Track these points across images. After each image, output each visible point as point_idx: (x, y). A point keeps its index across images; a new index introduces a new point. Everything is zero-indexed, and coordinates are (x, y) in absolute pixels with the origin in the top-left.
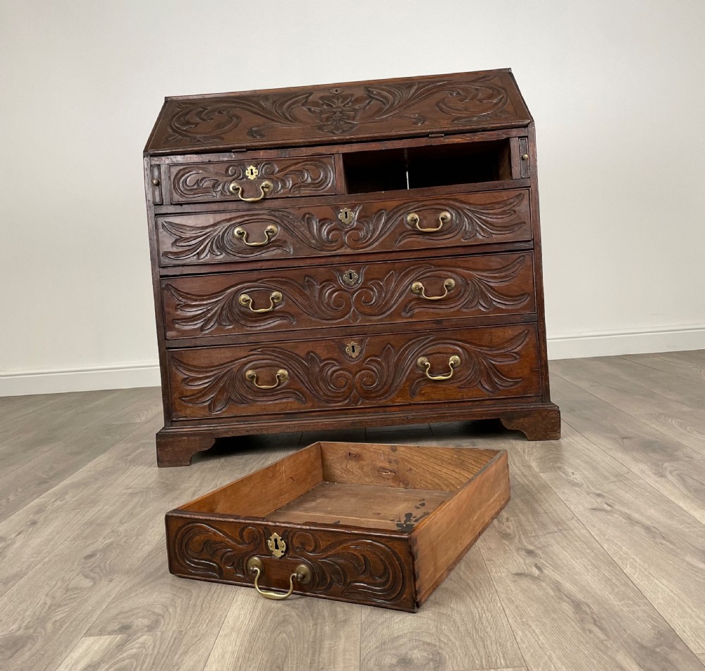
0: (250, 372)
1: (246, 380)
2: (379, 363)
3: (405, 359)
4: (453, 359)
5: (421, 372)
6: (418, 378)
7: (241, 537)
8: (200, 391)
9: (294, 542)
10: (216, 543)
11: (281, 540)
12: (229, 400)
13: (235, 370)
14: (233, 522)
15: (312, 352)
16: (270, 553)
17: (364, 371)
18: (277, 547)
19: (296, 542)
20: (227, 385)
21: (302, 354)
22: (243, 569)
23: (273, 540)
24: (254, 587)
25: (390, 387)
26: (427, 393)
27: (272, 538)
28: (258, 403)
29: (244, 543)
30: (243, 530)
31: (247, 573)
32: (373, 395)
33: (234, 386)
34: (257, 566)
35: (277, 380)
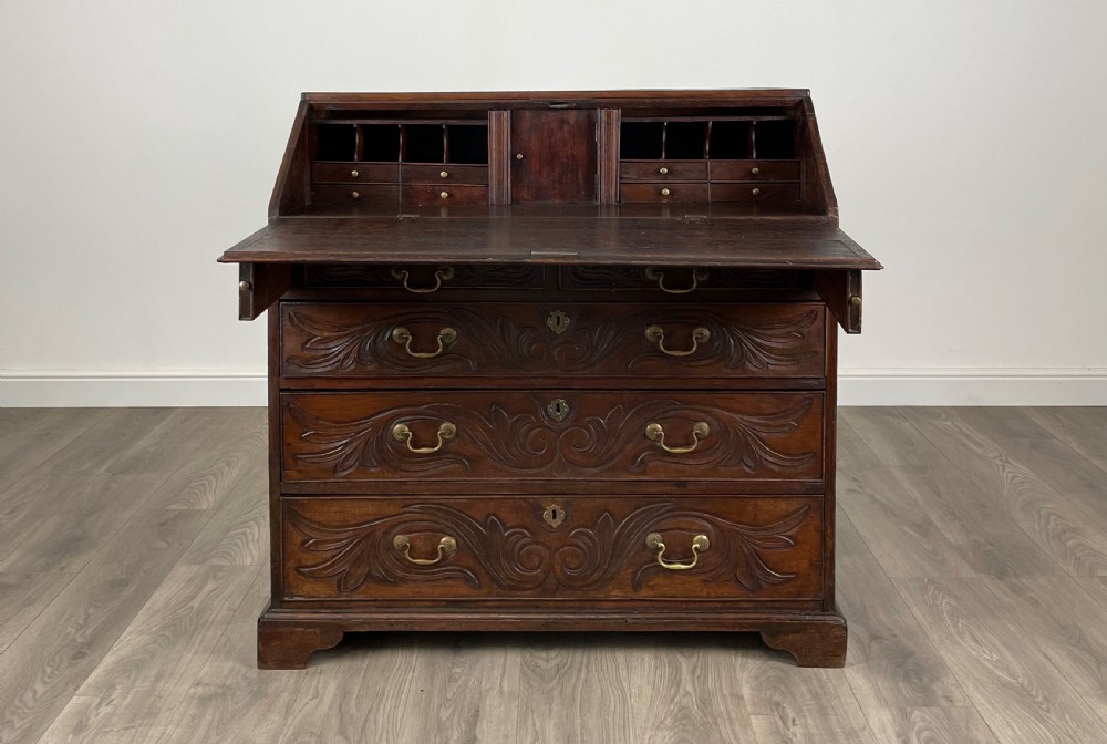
0: (401, 538)
1: (394, 548)
2: (590, 537)
3: (629, 534)
4: (699, 540)
5: (650, 555)
6: (646, 563)
8: (327, 560)
12: (366, 576)
13: (379, 533)
15: (494, 514)
20: (366, 554)
21: (479, 517)
25: (605, 573)
26: (658, 586)
28: (409, 583)
32: (579, 583)
33: (376, 556)
35: (440, 553)
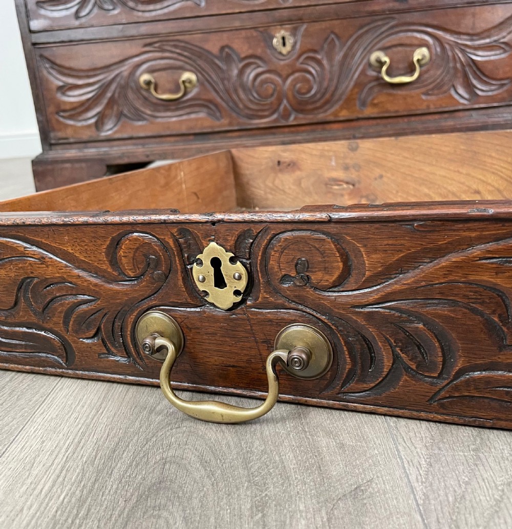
0: (146, 77)
1: (141, 88)
2: (319, 62)
3: (354, 55)
4: (420, 54)
5: (374, 74)
6: (370, 82)
7: (114, 262)
8: (82, 104)
9: (272, 263)
10: (47, 283)
11: (232, 260)
12: (120, 115)
13: (126, 74)
14: (86, 224)
15: (227, 46)
16: (199, 298)
17: (297, 75)
18: (220, 282)
19: (278, 264)
20: (116, 95)
21: (215, 50)
22: (124, 344)
23: (207, 263)
24: (158, 387)
25: (333, 95)
26: (382, 102)
27: (206, 257)
28: (159, 120)
29: (121, 276)
30: (116, 243)
31: (138, 353)
32: (310, 107)
33: (126, 97)
34: (162, 335)
35: (182, 87)
